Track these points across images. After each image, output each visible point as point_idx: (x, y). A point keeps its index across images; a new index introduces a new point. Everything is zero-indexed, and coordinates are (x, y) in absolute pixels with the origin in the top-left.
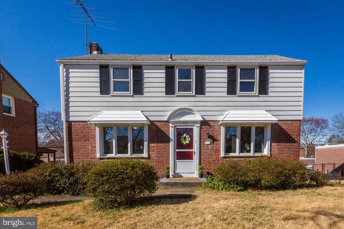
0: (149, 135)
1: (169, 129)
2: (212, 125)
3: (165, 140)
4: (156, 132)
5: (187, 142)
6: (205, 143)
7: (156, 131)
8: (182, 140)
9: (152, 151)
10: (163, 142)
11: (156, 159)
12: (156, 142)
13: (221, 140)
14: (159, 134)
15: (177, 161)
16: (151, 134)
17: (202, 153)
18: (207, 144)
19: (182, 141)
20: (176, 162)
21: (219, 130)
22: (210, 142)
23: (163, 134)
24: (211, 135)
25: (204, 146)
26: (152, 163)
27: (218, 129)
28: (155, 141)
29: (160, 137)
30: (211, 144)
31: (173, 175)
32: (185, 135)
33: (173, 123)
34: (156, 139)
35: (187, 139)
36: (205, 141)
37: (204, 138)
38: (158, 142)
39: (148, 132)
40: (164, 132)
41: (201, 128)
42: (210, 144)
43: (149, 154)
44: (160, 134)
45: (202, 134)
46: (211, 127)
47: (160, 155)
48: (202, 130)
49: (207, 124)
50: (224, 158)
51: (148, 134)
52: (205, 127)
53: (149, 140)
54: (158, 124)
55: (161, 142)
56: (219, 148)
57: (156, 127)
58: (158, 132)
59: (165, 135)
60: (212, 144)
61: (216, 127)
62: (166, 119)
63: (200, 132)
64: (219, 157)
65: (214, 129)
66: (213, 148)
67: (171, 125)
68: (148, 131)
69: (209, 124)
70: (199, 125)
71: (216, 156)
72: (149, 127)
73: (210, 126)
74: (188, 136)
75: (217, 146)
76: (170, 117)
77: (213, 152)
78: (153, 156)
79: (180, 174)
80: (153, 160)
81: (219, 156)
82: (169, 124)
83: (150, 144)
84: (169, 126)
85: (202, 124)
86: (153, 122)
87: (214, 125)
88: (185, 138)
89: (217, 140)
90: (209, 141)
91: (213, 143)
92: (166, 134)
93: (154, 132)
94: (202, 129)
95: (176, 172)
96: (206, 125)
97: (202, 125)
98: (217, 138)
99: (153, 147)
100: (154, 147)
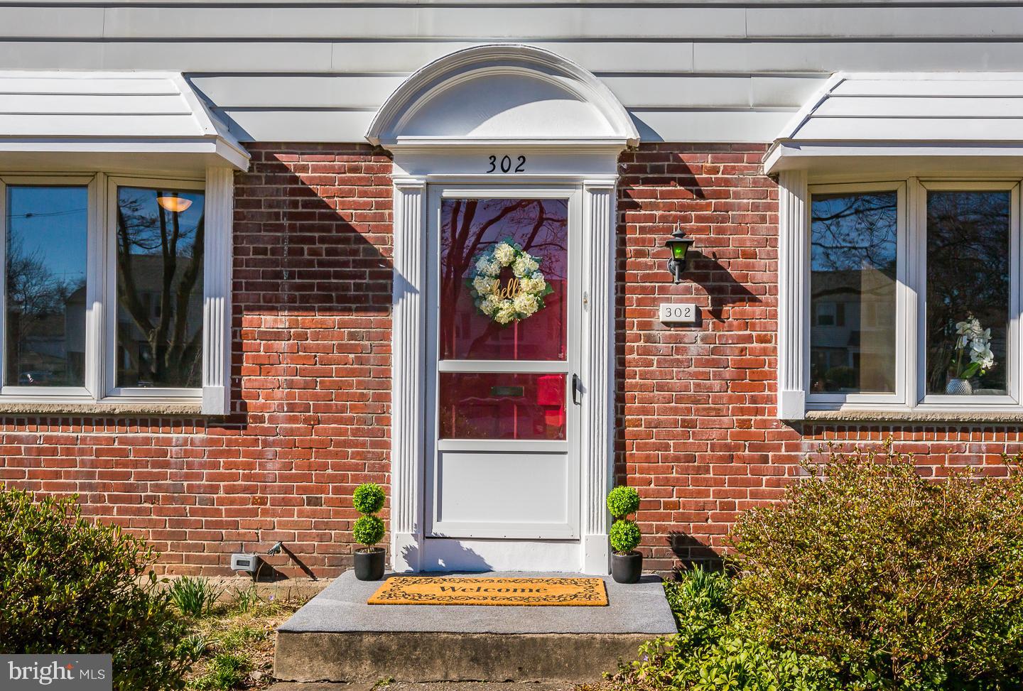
0: (236, 251)
1: (389, 206)
2: (709, 182)
3: (358, 287)
4: (292, 228)
5: (525, 302)
6: (652, 314)
7: (292, 216)
8: (481, 285)
9: (262, 367)
10: (342, 299)
11: (291, 432)
12: (292, 299)
13: (774, 291)
14: (311, 240)
15: (441, 444)
16: (252, 240)
17: (634, 387)
18: (667, 324)
19: (484, 298)
20: (440, 453)
21: (763, 219)
22: (692, 307)
23: (346, 241)
24: (698, 254)
25: (649, 339)
26: (260, 455)
27: (756, 207)
28: (284, 294)
29: (321, 264)
30: (698, 324)
31: (409, 555)
32: (504, 252)
33: (421, 159)
34: (291, 275)
35: (525, 283)
36: (655, 302)
37: (646, 278)
38: (302, 302)
39: (236, 228)
40: (352, 229)
41: (625, 203)
42: (692, 318)
43: (235, 394)
44: (322, 240)
45: (636, 241)
46: (700, 195)
47: (316, 397)
48: (636, 219)
49: (673, 169)
50: (806, 428)
51: (235, 238)
52: (653, 195)
53: (236, 286)
54: (304, 169)
55: (328, 299)
56: (765, 352)
57: (293, 192)
58: (303, 228)
59: (355, 252)
60: (710, 322)
61: (737, 195)
62: (359, 128)
63: (621, 230)
64: (764, 424)
65: (727, 208)
66: (714, 352)
67: (399, 174)
68: (237, 216)
69: (686, 169)
70: (609, 179)
71: (742, 411)
72: (238, 193)
73: (690, 183)
74: (526, 262)
75: (749, 339)
76: (391, 119)
77: (717, 384)
78: (263, 408)
79: (465, 545)
80: (266, 432)
81: (758, 412)
82: (387, 169)
83: (247, 318)
84: (388, 182)
85: (632, 169)
86: (270, 157)
87: (727, 182)
88: (506, 274)
89: (744, 291)
90: (687, 301)
91: (717, 314)
92: (363, 240)
93: (280, 228)
94: (636, 206)
95: (437, 528)
96: (665, 182)
97: (636, 181)
98: (745, 278)
99: (265, 336)
100: (277, 336)
